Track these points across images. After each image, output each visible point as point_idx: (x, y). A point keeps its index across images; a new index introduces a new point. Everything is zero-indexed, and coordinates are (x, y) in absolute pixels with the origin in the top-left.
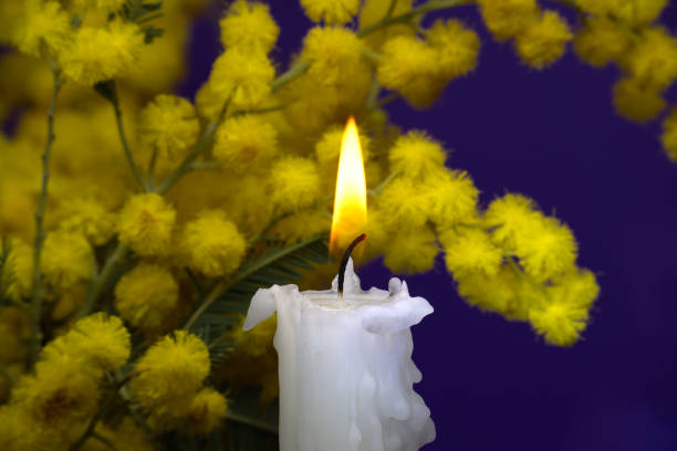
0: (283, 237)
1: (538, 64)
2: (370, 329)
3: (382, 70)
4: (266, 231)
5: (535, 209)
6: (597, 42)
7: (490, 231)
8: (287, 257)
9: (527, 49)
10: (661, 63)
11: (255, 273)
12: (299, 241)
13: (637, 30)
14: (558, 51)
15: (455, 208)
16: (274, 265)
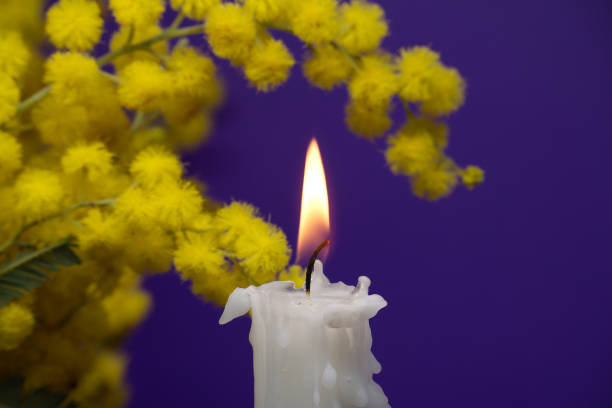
0: (33, 242)
1: (263, 87)
2: (331, 324)
3: (121, 91)
4: (18, 237)
5: (257, 216)
6: (321, 68)
7: (218, 235)
8: (35, 260)
9: (252, 73)
10: (374, 87)
11: (6, 275)
12: (47, 245)
13: (358, 57)
14: (282, 76)
15: (180, 214)
16: (23, 267)
